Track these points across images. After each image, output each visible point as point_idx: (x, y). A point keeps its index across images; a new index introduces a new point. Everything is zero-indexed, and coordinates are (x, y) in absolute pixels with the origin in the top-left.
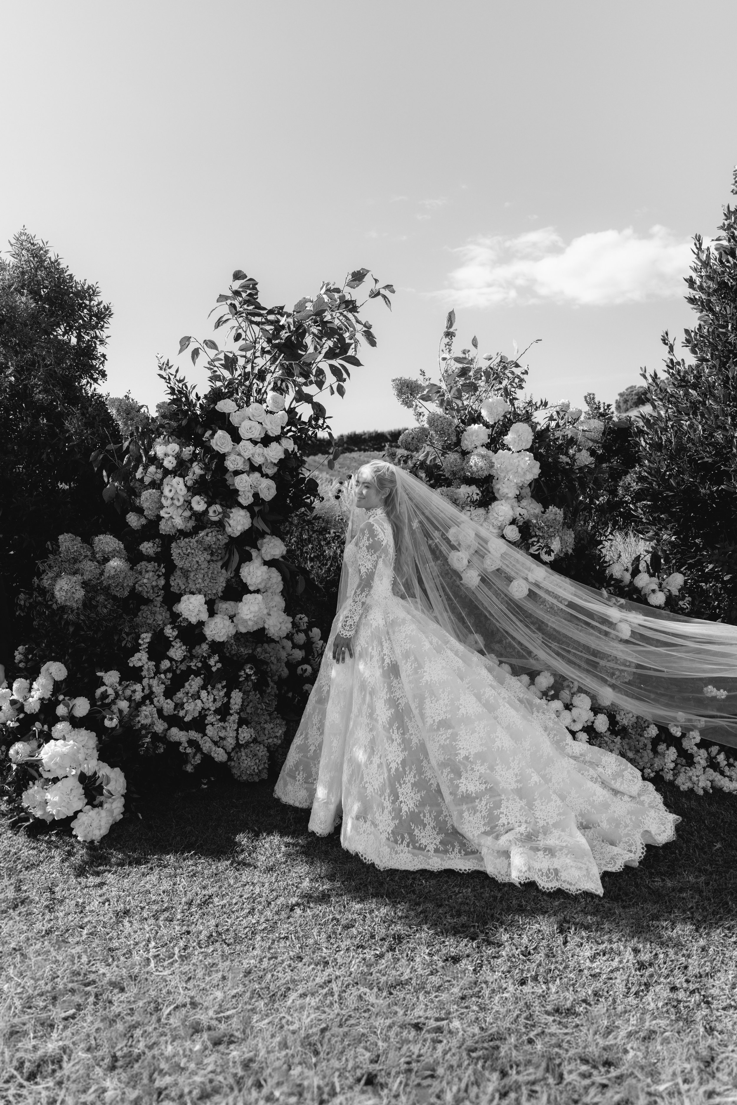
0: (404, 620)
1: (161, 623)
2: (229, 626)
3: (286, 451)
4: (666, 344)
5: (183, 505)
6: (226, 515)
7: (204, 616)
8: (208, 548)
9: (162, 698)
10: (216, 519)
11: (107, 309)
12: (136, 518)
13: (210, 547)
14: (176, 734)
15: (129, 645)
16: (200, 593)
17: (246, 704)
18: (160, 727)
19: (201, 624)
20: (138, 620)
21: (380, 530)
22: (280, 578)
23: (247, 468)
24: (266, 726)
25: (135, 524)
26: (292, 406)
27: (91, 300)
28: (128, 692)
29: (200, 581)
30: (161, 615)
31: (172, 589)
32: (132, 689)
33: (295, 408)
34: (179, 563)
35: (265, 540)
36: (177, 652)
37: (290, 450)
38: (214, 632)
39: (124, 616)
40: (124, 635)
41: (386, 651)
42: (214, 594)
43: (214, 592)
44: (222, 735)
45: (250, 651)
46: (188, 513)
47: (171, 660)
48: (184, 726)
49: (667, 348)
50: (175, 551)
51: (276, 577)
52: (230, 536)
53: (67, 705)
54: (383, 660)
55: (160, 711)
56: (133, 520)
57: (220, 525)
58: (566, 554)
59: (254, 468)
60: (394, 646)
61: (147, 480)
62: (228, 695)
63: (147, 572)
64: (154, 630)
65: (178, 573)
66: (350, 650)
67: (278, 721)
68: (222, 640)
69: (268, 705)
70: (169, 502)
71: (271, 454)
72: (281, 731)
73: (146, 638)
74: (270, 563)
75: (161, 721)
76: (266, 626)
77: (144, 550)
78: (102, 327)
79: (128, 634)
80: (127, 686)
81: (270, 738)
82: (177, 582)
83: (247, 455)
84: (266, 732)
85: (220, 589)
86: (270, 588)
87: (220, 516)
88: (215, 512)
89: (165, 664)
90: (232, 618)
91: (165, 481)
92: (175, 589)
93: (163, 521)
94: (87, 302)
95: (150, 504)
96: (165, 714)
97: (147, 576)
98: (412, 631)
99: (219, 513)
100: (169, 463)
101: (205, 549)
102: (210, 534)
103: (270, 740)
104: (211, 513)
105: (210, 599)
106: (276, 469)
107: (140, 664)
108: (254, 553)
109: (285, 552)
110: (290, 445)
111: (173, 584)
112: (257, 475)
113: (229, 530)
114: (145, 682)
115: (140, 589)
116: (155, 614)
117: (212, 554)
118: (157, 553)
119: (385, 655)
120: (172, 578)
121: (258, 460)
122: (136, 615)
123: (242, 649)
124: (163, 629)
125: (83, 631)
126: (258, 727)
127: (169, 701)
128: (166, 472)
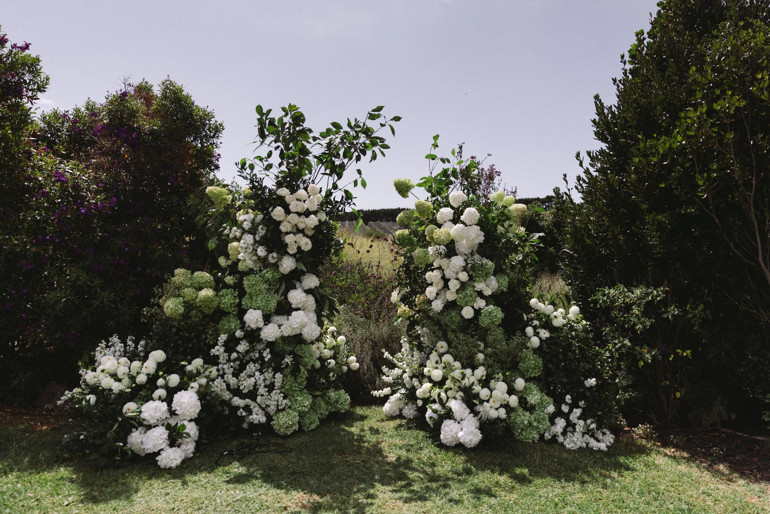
1: (233, 328)
2: (277, 331)
3: (320, 221)
4: (578, 160)
5: (252, 252)
6: (280, 259)
7: (261, 324)
8: (267, 281)
9: (230, 376)
10: (273, 261)
11: (221, 125)
12: (225, 261)
13: (268, 280)
14: (237, 401)
15: (211, 342)
16: (259, 309)
17: (285, 383)
18: (227, 395)
19: (259, 329)
20: (220, 326)
22: (314, 302)
23: (295, 230)
24: (297, 398)
25: (224, 264)
27: (209, 121)
28: (207, 373)
29: (260, 302)
30: (234, 323)
31: (243, 307)
32: (210, 370)
34: (248, 290)
35: (305, 277)
36: (242, 347)
37: (323, 220)
38: (267, 335)
39: (211, 323)
40: (208, 336)
42: (269, 311)
43: (269, 309)
44: (267, 403)
45: (292, 349)
46: (255, 258)
47: (238, 352)
48: (243, 396)
49: (578, 162)
50: (245, 283)
51: (311, 301)
52: (282, 274)
53: (165, 379)
55: (228, 385)
56: (222, 261)
57: (276, 266)
58: (502, 291)
59: (298, 231)
61: (231, 236)
62: (274, 377)
63: (227, 295)
64: (229, 333)
65: (247, 296)
67: (306, 395)
68: (271, 340)
69: (300, 384)
70: (244, 250)
71: (310, 222)
72: (308, 403)
73: (223, 338)
74: (308, 292)
75: (228, 392)
76: (302, 333)
77: (227, 281)
78: (217, 137)
79: (211, 335)
80: (207, 368)
81: (300, 406)
82: (245, 302)
83: (294, 223)
84: (298, 403)
85: (273, 308)
86: (307, 307)
87: (276, 260)
88: (273, 258)
89: (234, 355)
90: (280, 326)
91: (243, 237)
92: (244, 307)
93: (241, 262)
94: (208, 122)
95: (234, 251)
96: (232, 388)
97: (227, 298)
99: (275, 258)
100: (247, 225)
101: (266, 282)
102: (269, 272)
103: (300, 408)
104: (270, 258)
105: (266, 314)
106: (313, 232)
107: (218, 353)
108: (298, 285)
109: (318, 285)
110: (323, 217)
111: (243, 303)
112: (301, 235)
113: (281, 270)
114: (220, 366)
115: (223, 306)
116: (230, 322)
117: (270, 285)
118: (235, 283)
120: (244, 300)
121: (301, 226)
122: (218, 323)
123: (286, 347)
124: (235, 332)
125: (183, 332)
126: (293, 399)
127: (234, 378)
128: (244, 231)
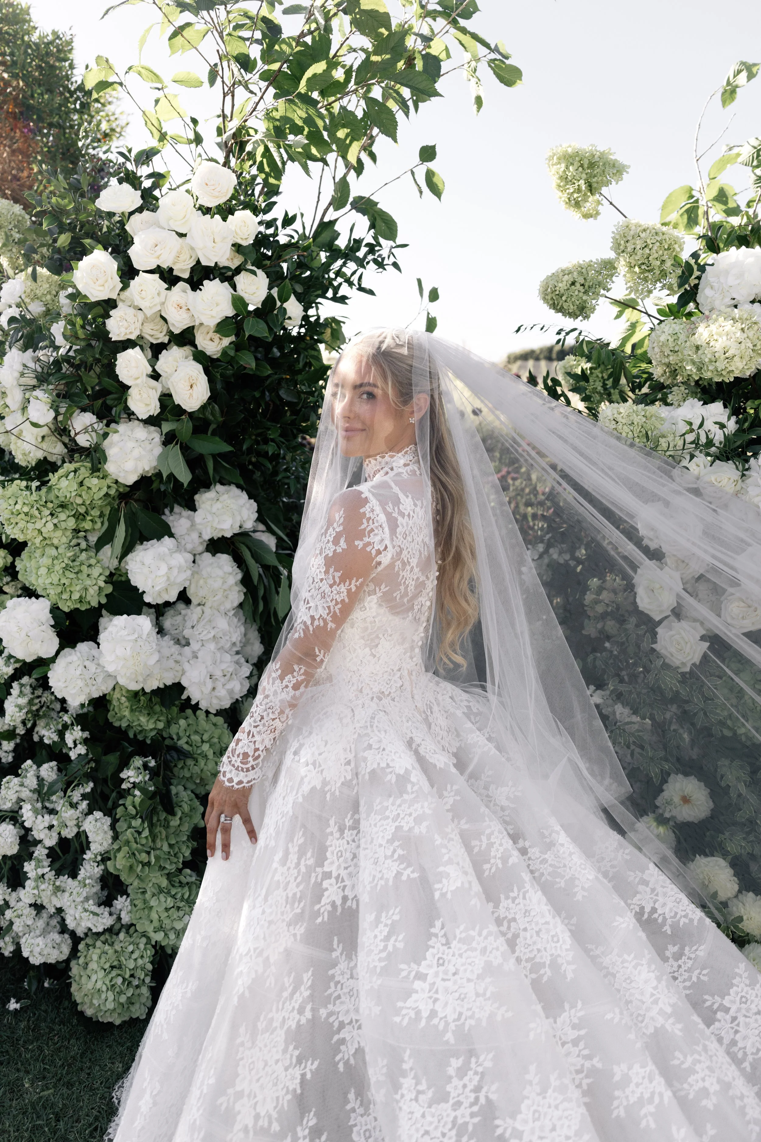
0: (403, 780)
8: (67, 505)
19: (41, 662)
21: (382, 518)
22: (234, 579)
26: (326, 219)
29: (44, 571)
33: (332, 223)
35: (207, 496)
38: (62, 684)
41: (332, 865)
42: (78, 602)
43: (75, 596)
54: (318, 893)
60: (362, 854)
66: (247, 821)
74: (217, 546)
76: (184, 682)
98: (419, 820)
101: (61, 506)
102: (71, 476)
113: (110, 469)
117: (79, 517)
119: (328, 875)
121: (177, 320)
